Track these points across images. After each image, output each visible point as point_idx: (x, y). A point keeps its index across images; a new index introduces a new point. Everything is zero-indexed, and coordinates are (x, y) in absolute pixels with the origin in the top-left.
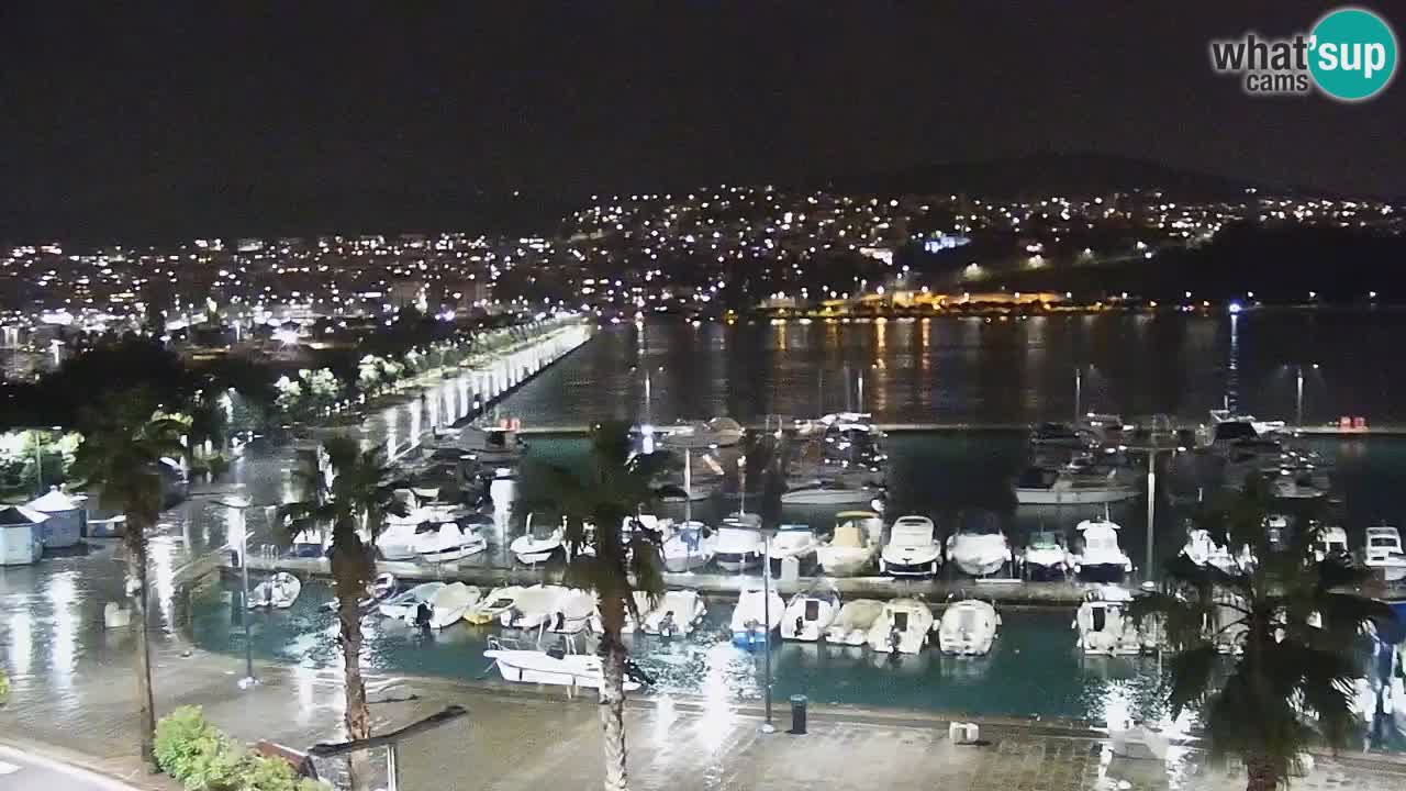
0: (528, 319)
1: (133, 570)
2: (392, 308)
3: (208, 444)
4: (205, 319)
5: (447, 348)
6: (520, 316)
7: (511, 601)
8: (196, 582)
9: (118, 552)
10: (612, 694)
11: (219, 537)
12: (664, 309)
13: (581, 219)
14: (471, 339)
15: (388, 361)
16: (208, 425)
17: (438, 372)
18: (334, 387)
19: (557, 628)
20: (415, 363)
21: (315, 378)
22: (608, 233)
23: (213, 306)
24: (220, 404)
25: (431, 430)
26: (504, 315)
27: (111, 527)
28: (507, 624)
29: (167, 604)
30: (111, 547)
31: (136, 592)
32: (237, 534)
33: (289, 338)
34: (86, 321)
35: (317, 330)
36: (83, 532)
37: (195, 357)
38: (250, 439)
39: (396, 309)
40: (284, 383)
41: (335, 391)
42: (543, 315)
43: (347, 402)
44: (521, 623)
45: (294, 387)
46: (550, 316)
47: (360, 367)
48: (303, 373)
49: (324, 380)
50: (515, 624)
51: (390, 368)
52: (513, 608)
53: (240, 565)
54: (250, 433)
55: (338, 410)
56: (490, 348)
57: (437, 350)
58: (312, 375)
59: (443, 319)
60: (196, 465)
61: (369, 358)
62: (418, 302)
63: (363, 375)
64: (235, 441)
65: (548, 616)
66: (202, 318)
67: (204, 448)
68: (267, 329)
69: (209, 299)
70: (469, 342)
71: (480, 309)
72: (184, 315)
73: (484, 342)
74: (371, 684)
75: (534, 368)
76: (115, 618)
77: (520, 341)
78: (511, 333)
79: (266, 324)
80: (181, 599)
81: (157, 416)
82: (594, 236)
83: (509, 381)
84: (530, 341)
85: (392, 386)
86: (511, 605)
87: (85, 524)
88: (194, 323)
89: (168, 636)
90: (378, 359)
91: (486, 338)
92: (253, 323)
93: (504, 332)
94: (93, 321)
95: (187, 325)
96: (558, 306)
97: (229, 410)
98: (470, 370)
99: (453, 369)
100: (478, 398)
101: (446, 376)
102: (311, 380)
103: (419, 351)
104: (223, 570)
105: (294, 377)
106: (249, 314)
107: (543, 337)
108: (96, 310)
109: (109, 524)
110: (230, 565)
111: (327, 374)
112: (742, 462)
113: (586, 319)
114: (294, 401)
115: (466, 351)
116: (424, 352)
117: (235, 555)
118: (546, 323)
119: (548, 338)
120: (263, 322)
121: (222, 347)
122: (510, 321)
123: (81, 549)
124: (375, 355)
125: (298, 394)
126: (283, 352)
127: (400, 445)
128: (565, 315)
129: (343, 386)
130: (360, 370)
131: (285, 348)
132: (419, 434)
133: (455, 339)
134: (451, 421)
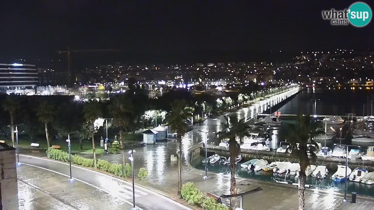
0: (283, 85)
1: (178, 147)
2: (247, 82)
3: (198, 115)
4: (199, 84)
5: (262, 92)
6: (281, 84)
7: (277, 165)
8: (194, 151)
9: (175, 142)
10: (302, 188)
11: (200, 140)
12: (321, 83)
13: (298, 58)
14: (268, 90)
15: (246, 95)
16: (198, 111)
17: (259, 99)
18: (231, 102)
19: (288, 174)
20: (253, 96)
21: (226, 100)
22: (306, 62)
23: (201, 80)
24: (202, 105)
25: (256, 114)
26: (277, 84)
27: (173, 136)
28: (275, 172)
29: (186, 156)
30: (173, 140)
31: (179, 152)
32: (205, 139)
33: (220, 89)
34: (169, 84)
35: (227, 87)
36: (166, 137)
37: (196, 93)
38: (209, 115)
39: (248, 82)
40: (218, 100)
41: (232, 103)
42: (287, 84)
43: (234, 106)
44: (279, 172)
45: (221, 102)
46: (289, 84)
47: (238, 97)
48: (223, 98)
49: (229, 100)
50: (277, 172)
51: (246, 97)
52: (277, 167)
53: (205, 147)
54: (209, 113)
55: (232, 108)
56: (273, 92)
57: (259, 93)
58: (226, 98)
59: (260, 85)
60: (195, 121)
61: (241, 95)
62: (254, 80)
63: (239, 99)
64: (205, 115)
65: (286, 170)
66: (198, 83)
67: (197, 117)
68: (215, 87)
69: (199, 78)
70: (267, 91)
71: (270, 82)
72: (193, 82)
73: (271, 91)
74: (238, 180)
75: (284, 98)
76: (173, 159)
77: (281, 90)
78: (278, 89)
79: (214, 85)
80: (190, 155)
81: (186, 108)
82: (302, 63)
83: (278, 102)
84: (284, 91)
85: (247, 102)
86: (276, 167)
87: (167, 134)
88: (196, 84)
89: (186, 164)
90: (243, 95)
91: (272, 90)
92: (211, 85)
93: (277, 89)
94: (171, 84)
95: (194, 85)
96: (291, 82)
97: (204, 107)
98: (267, 98)
99: (263, 98)
100: (269, 106)
101: (261, 100)
102: (225, 100)
103: (254, 93)
104: (201, 148)
105: (221, 99)
106: (210, 83)
107: (287, 90)
108: (171, 81)
109: (173, 135)
110: (203, 147)
111: (229, 98)
112: (341, 129)
113: (299, 85)
114: (221, 105)
115: (267, 93)
116: (255, 93)
117: (204, 144)
118: (288, 86)
119: (288, 90)
120: (213, 85)
121: (203, 91)
122: (278, 86)
123: (165, 141)
124: (242, 94)
125: (222, 103)
126: (219, 93)
127: (248, 118)
128: (293, 84)
129: (234, 102)
130: (238, 98)
131: (219, 91)
132: (253, 115)
133: (264, 90)
134: (262, 112)
